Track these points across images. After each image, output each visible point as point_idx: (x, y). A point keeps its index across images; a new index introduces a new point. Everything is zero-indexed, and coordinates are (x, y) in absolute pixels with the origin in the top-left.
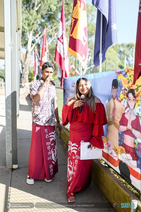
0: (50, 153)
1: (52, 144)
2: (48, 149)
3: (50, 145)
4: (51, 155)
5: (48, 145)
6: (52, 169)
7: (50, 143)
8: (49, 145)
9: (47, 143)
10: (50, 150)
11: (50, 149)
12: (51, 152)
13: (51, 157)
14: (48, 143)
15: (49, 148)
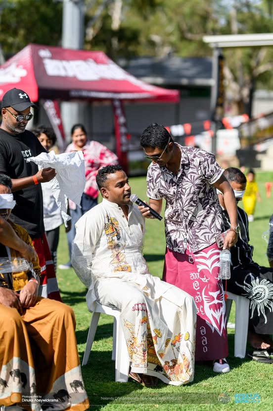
0: (199, 297)
1: (202, 279)
2: (194, 288)
3: (200, 281)
4: (202, 303)
5: (194, 280)
6: (205, 338)
7: (198, 274)
8: (197, 280)
9: (192, 274)
10: (198, 291)
11: (199, 288)
12: (201, 296)
13: (203, 309)
14: (194, 275)
15: (196, 287)
